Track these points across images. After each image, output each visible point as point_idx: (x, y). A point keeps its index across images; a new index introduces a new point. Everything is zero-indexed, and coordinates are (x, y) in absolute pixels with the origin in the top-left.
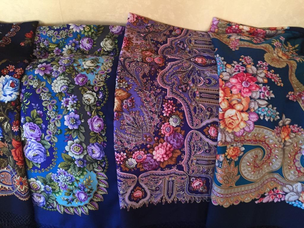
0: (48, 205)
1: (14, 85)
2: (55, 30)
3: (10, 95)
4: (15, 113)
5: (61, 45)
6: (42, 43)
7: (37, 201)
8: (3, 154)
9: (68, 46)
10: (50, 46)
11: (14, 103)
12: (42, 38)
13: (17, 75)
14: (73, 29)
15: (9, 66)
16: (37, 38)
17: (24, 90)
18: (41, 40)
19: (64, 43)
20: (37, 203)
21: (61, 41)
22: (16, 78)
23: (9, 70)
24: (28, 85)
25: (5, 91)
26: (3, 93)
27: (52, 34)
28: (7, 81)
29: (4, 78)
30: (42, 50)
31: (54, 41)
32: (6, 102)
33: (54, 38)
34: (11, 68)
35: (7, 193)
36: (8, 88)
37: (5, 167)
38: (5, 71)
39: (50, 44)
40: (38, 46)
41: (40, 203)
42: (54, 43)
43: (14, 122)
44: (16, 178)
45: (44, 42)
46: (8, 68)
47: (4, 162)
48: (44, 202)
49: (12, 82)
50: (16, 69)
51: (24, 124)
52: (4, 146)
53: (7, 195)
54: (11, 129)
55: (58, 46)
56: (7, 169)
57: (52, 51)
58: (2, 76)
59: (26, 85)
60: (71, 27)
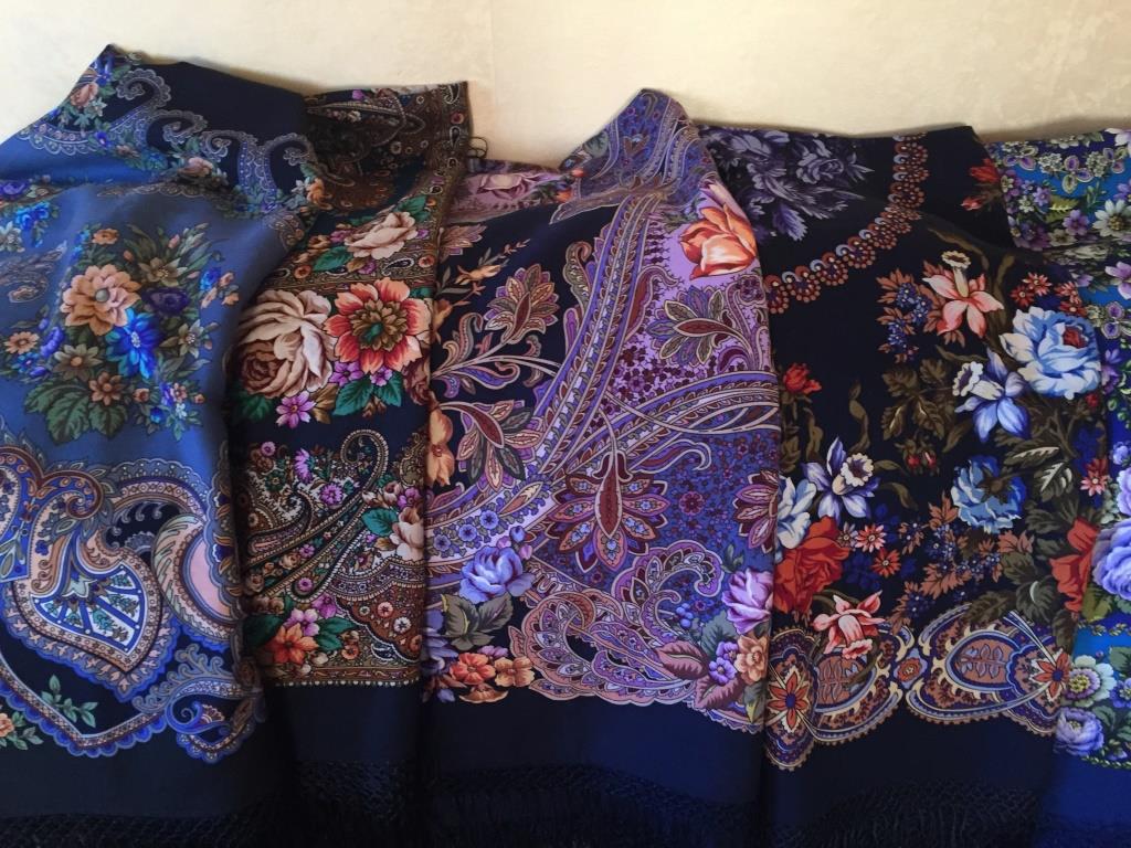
0: (1112, 750)
1: (1082, 340)
2: (1065, 154)
3: (1073, 372)
4: (1099, 433)
5: (1091, 200)
6: (1025, 197)
7: (1065, 739)
8: (1002, 578)
9: (1115, 203)
10: (1053, 208)
11: (1094, 398)
12: (1027, 182)
13: (1074, 305)
14: (1125, 145)
15: (1028, 278)
16: (1007, 183)
17: (1115, 353)
18: (1024, 187)
19: (1100, 195)
20: (1065, 743)
21: (1090, 188)
22: (1074, 314)
23: (1032, 291)
24: (1121, 336)
25: (1048, 360)
26: (1041, 367)
27: (1057, 166)
28: (1045, 328)
29: (1027, 316)
30: (1022, 221)
31: (1068, 188)
32: (1069, 396)
33: (1070, 180)
34: (1036, 282)
35: (972, 712)
36: (1056, 351)
37: (991, 621)
38: (1021, 294)
39: (1052, 198)
40: (1013, 209)
41: (1079, 744)
42: (1068, 197)
43: (1093, 464)
44: (1040, 655)
45: (1034, 195)
46: (1027, 285)
47: (993, 601)
48: (1096, 739)
49: (1067, 329)
50: (1055, 285)
51: (1124, 469)
52: (1015, 548)
53: (967, 721)
54: (1077, 485)
55: (1080, 202)
56: (996, 628)
57: (1059, 224)
58: (1019, 312)
59: (1114, 335)
60: (1120, 140)
